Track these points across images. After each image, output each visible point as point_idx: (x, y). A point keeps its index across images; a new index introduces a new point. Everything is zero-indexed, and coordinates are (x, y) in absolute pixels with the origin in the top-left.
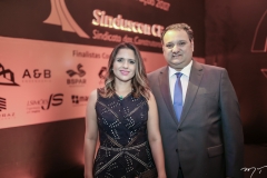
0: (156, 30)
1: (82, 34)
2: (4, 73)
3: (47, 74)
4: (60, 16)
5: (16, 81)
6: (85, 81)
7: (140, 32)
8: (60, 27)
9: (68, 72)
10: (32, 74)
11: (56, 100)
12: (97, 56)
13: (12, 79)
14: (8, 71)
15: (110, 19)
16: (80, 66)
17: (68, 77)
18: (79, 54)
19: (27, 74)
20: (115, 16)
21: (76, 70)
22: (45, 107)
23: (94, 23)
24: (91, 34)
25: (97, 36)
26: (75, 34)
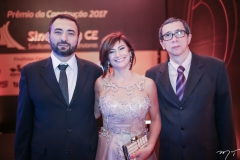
9: (11, 70)
16: (19, 66)
24: (27, 47)
25: (31, 47)
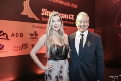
0: (71, 17)
1: (37, 19)
2: (3, 34)
3: (21, 35)
4: (27, 11)
5: (8, 38)
6: (37, 39)
7: (63, 17)
8: (27, 16)
9: (30, 34)
10: (15, 35)
11: (25, 46)
12: (43, 28)
13: (7, 37)
14: (5, 34)
15: (50, 12)
16: (35, 32)
17: (30, 36)
18: (35, 27)
19: (13, 35)
20: (52, 11)
21: (34, 34)
22: (20, 49)
23: (42, 14)
24: (41, 19)
26: (34, 19)
